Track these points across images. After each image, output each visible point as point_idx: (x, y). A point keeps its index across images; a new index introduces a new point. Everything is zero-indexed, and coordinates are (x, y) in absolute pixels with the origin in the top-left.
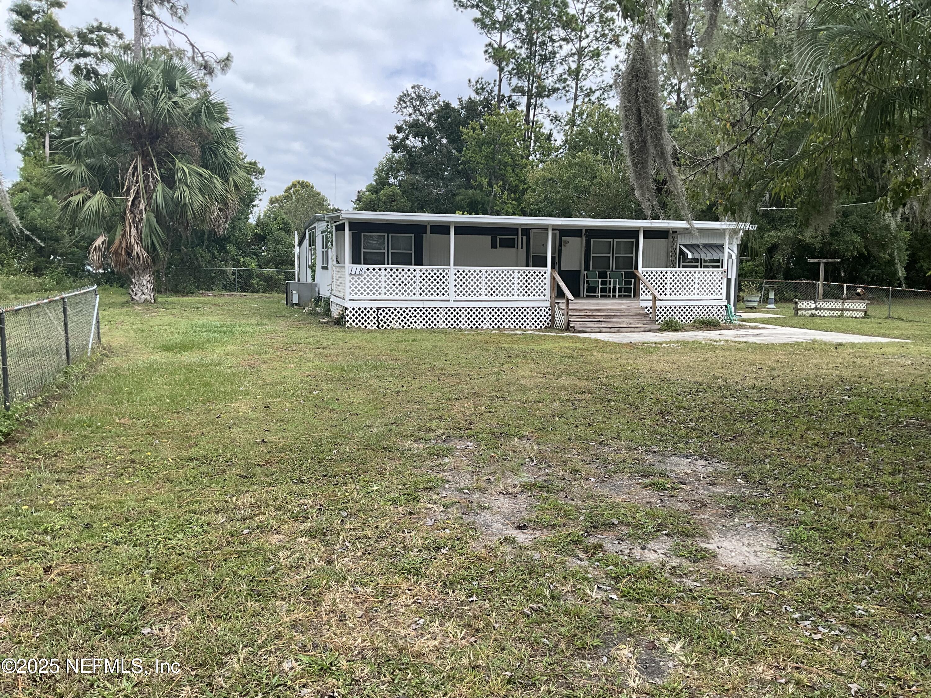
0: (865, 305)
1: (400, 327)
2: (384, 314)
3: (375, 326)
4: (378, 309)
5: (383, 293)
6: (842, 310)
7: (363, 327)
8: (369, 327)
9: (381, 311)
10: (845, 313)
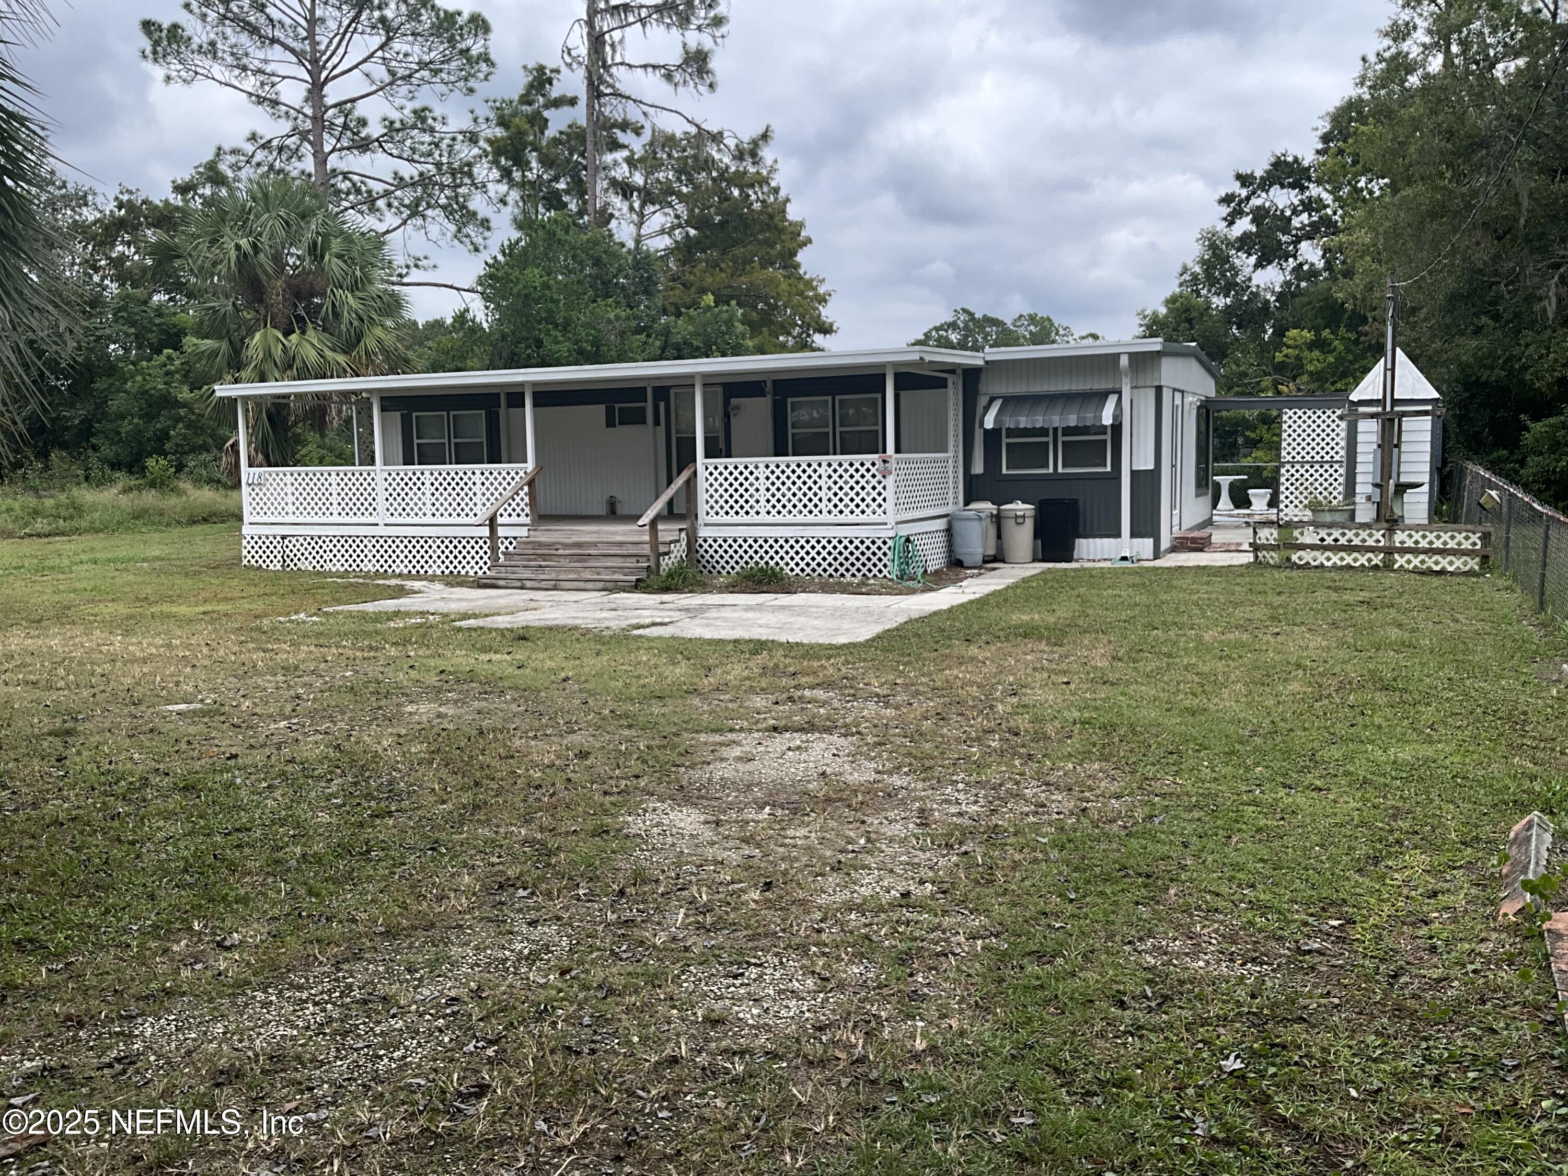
0: (1475, 538)
1: (310, 568)
2: (291, 546)
3: (279, 567)
4: (283, 537)
5: (290, 512)
6: (1389, 551)
7: (264, 566)
8: (271, 567)
9: (286, 541)
10: (1400, 561)
